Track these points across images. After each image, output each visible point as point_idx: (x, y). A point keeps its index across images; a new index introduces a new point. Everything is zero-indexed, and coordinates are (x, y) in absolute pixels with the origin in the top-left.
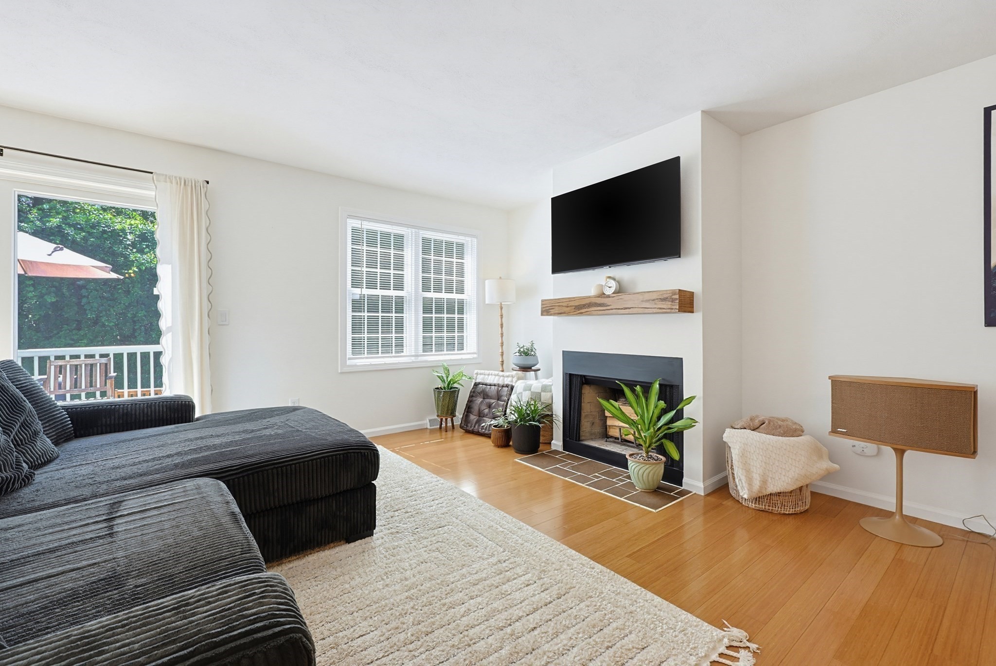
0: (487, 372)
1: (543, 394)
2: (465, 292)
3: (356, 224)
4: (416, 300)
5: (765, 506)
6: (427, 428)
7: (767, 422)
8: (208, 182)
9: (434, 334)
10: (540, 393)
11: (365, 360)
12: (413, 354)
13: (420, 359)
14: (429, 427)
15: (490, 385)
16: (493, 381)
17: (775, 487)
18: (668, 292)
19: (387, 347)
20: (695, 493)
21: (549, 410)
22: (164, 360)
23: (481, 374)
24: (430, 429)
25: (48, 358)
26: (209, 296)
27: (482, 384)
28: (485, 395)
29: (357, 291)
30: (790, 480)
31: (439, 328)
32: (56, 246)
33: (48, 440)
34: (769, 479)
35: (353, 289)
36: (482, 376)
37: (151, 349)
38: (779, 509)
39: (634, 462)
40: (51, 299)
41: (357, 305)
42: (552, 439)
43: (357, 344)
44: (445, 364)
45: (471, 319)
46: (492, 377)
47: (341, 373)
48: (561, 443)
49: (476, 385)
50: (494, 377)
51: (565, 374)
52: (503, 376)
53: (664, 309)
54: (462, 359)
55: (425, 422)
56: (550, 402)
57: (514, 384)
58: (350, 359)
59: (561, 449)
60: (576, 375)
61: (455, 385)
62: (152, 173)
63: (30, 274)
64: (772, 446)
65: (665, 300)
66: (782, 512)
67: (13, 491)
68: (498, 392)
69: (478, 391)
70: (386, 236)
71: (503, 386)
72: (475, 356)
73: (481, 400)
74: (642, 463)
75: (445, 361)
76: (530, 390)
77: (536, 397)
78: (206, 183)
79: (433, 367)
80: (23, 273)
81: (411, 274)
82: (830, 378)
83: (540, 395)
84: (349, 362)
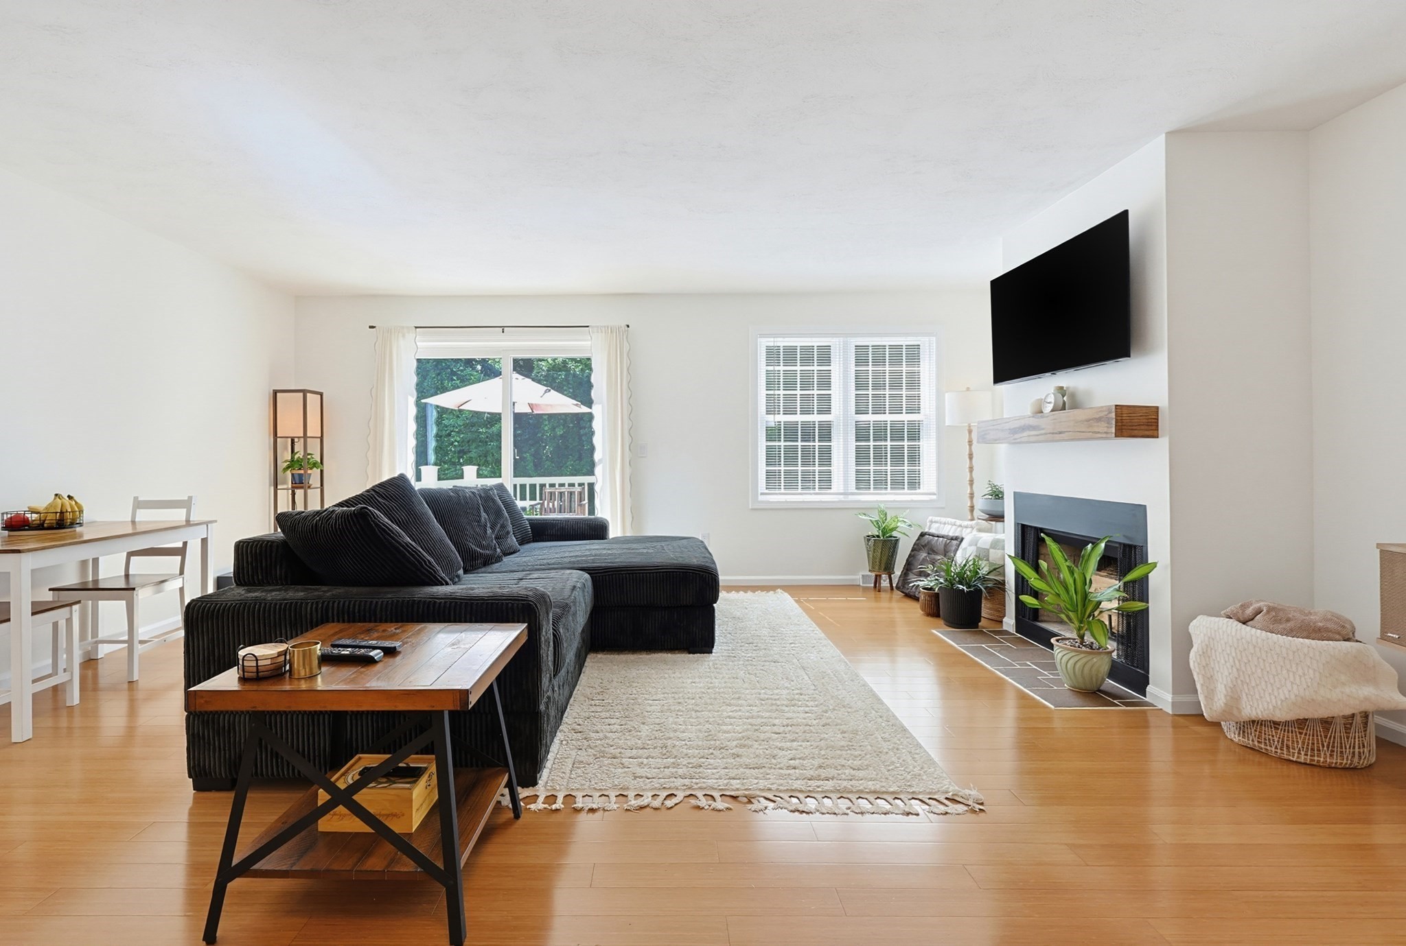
0: (943, 520)
1: (991, 550)
2: (922, 411)
3: (771, 342)
4: (846, 425)
5: (1253, 741)
6: (859, 585)
7: (1265, 611)
8: (628, 326)
9: (872, 468)
10: (988, 550)
11: (781, 497)
12: (842, 491)
13: (851, 498)
14: (861, 584)
15: (938, 537)
16: (949, 532)
17: (1254, 709)
18: (1104, 409)
19: (808, 481)
20: (1161, 709)
21: (1000, 574)
22: (597, 488)
23: (935, 522)
24: (863, 587)
25: (545, 485)
26: (630, 430)
27: (929, 535)
28: (932, 550)
29: (771, 418)
30: (1279, 703)
31: (880, 458)
32: (546, 388)
33: (514, 538)
34: (1244, 695)
35: (767, 416)
36: (937, 525)
37: (586, 479)
38: (1279, 751)
39: (1061, 647)
40: (559, 432)
41: (772, 434)
42: (1004, 616)
43: (771, 478)
44: (882, 506)
45: (928, 446)
46: (944, 527)
47: (752, 509)
48: (1013, 622)
49: (922, 535)
50: (950, 526)
51: (1016, 524)
52: (960, 526)
53: (1099, 432)
54: (912, 501)
55: (858, 577)
56: (1002, 563)
57: (963, 536)
58: (762, 494)
59: (1012, 630)
60: (1030, 526)
61: (894, 534)
62: (588, 327)
63: (535, 412)
64: (1255, 647)
65: (1099, 420)
66: (1286, 756)
67: (488, 564)
68: (946, 545)
69: (924, 543)
70: (807, 350)
71: (952, 539)
72: (934, 497)
73: (926, 555)
74: (1068, 649)
75: (881, 502)
76: (976, 545)
77: (983, 555)
78: (626, 328)
79: (865, 510)
80: (531, 411)
81: (842, 393)
82: (1378, 545)
83: (989, 552)
84: (761, 498)
